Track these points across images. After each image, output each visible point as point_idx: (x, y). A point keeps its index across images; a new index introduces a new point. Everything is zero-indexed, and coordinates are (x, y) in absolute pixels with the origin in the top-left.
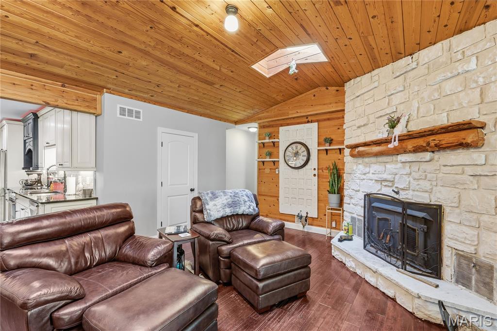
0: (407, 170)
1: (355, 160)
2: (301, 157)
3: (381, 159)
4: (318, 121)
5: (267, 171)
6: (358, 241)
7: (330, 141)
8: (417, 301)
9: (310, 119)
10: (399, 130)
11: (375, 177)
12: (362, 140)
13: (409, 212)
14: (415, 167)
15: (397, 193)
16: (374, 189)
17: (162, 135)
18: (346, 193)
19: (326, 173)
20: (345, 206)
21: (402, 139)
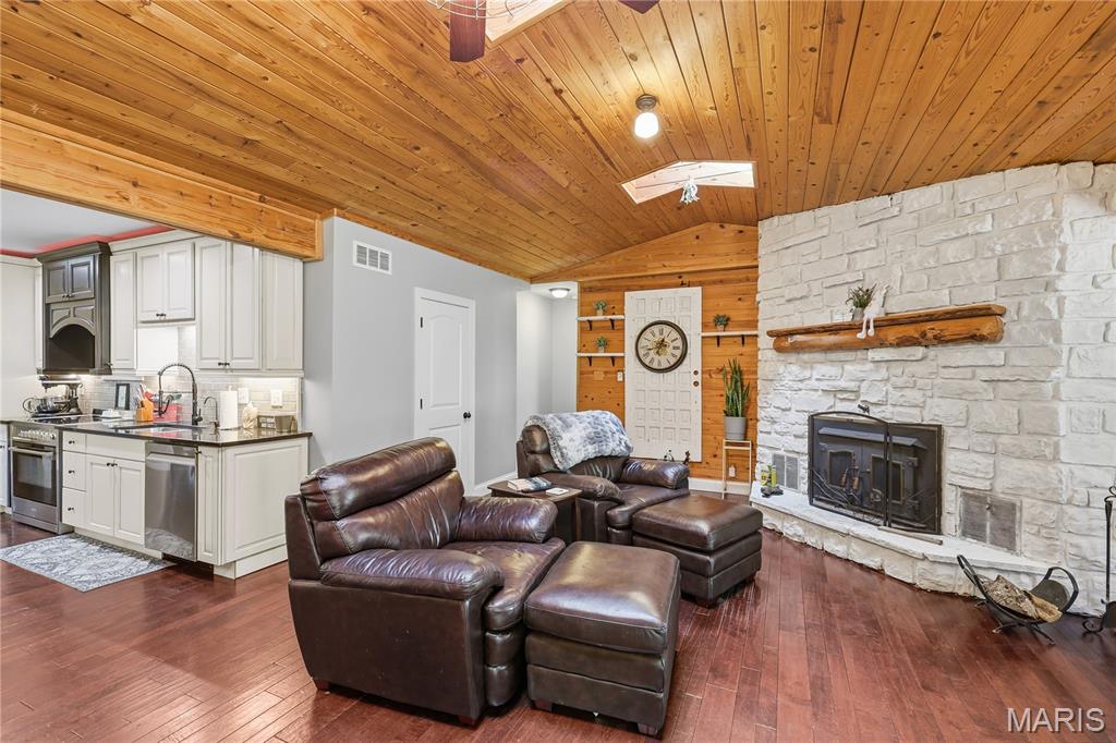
0: (883, 373)
1: (782, 357)
2: (669, 350)
3: (833, 356)
4: (700, 284)
5: (599, 375)
7: (723, 321)
8: (921, 565)
9: (686, 279)
10: (873, 312)
11: (824, 385)
12: (795, 323)
14: (897, 369)
15: (866, 410)
16: (823, 405)
17: (424, 302)
18: (761, 414)
19: (717, 380)
20: (761, 438)
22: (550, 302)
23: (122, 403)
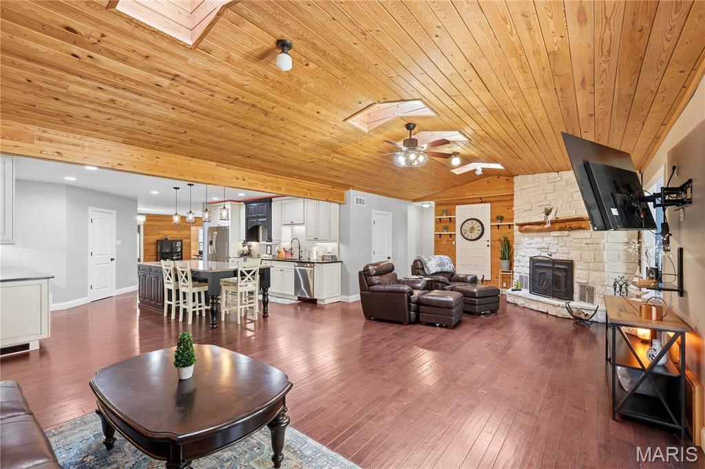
0: (556, 241)
1: (523, 234)
2: (476, 231)
3: (540, 234)
4: (490, 202)
5: (444, 242)
6: (525, 292)
7: (501, 219)
9: (483, 200)
10: (551, 217)
11: (537, 246)
12: (527, 220)
13: (556, 266)
14: (560, 239)
15: (550, 255)
16: (536, 253)
17: (375, 215)
18: (515, 258)
19: (498, 244)
20: (515, 269)
21: (552, 222)
22: (422, 209)
23: (269, 252)
